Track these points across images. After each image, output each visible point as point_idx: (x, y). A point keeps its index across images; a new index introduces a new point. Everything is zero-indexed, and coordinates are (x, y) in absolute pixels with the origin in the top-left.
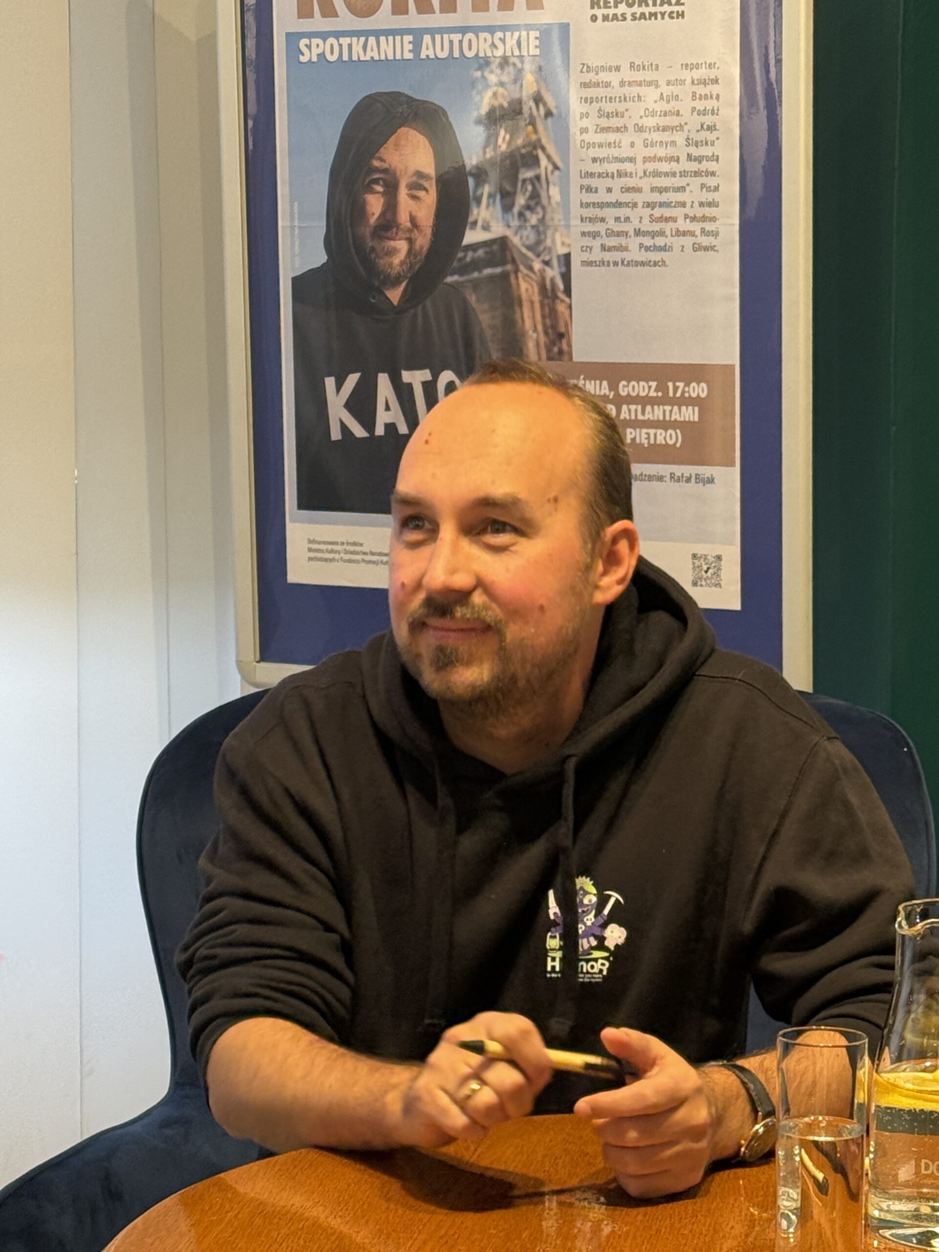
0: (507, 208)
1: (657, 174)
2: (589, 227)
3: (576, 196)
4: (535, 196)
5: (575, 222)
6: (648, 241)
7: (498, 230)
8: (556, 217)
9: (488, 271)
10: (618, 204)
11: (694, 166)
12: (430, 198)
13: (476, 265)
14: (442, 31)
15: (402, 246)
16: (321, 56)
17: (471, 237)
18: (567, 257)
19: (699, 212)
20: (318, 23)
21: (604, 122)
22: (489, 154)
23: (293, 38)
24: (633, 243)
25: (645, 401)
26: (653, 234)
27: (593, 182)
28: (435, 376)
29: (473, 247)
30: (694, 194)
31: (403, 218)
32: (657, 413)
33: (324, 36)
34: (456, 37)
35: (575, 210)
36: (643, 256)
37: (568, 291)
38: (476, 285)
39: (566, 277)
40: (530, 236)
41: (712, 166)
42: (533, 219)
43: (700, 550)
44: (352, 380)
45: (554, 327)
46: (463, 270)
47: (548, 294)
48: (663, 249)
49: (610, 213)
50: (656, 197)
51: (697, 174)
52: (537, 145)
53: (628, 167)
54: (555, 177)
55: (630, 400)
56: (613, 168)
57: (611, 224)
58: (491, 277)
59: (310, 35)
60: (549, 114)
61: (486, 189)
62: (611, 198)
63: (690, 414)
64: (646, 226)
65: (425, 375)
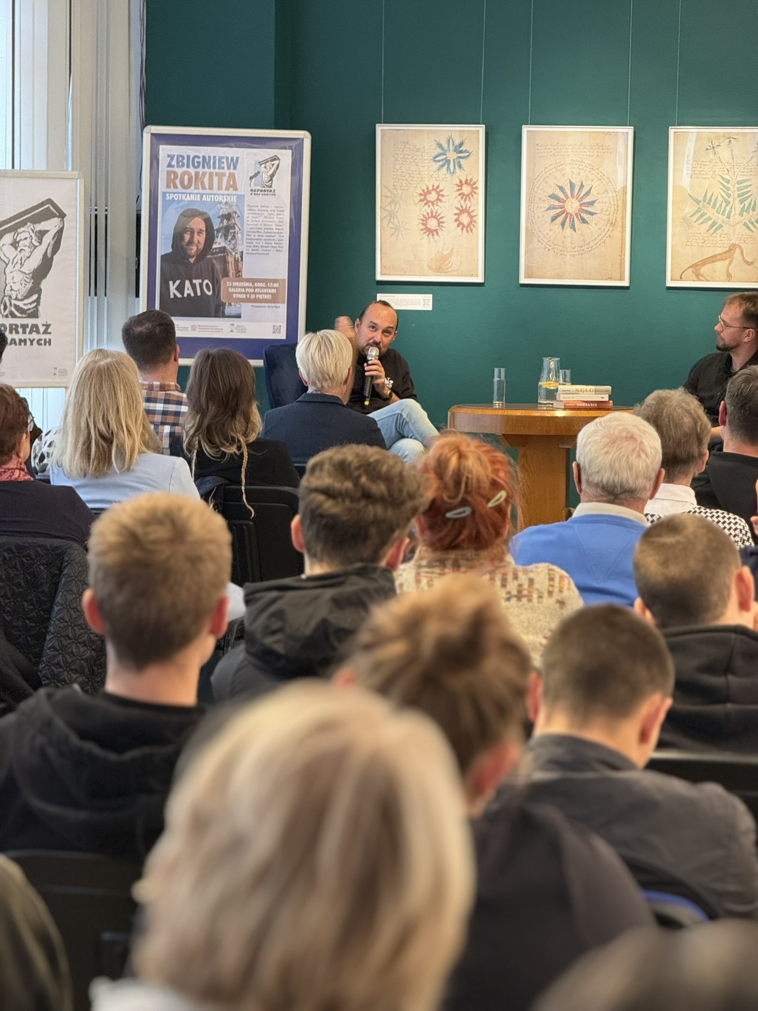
0: (226, 239)
1: (267, 232)
2: (248, 245)
3: (245, 237)
4: (234, 236)
5: (245, 243)
6: (264, 248)
7: (223, 245)
8: (239, 242)
9: (219, 255)
10: (257, 239)
11: (277, 231)
12: (203, 236)
13: (216, 253)
14: (209, 194)
15: (195, 248)
16: (173, 198)
17: (214, 246)
18: (242, 252)
19: (277, 242)
20: (172, 190)
21: (254, 219)
22: (221, 225)
23: (164, 194)
24: (260, 249)
25: (261, 288)
26: (266, 247)
27: (250, 234)
28: (203, 281)
29: (216, 249)
30: (277, 237)
31: (196, 240)
32: (265, 291)
33: (174, 193)
34: (213, 196)
35: (245, 240)
36: (263, 252)
37: (242, 260)
38: (216, 258)
39: (242, 257)
40: (232, 246)
41: (282, 231)
42: (233, 242)
43: (275, 324)
44: (178, 282)
45: (238, 268)
46: (212, 254)
47: (236, 261)
48: (268, 250)
49: (254, 242)
50: (267, 238)
51: (278, 233)
52: (235, 224)
53: (260, 230)
54: (239, 232)
55: (257, 287)
56: (256, 230)
57: (255, 244)
58: (220, 257)
59: (170, 193)
60: (238, 216)
61: (220, 234)
62: (255, 238)
63: (274, 291)
64: (264, 245)
65: (200, 281)
